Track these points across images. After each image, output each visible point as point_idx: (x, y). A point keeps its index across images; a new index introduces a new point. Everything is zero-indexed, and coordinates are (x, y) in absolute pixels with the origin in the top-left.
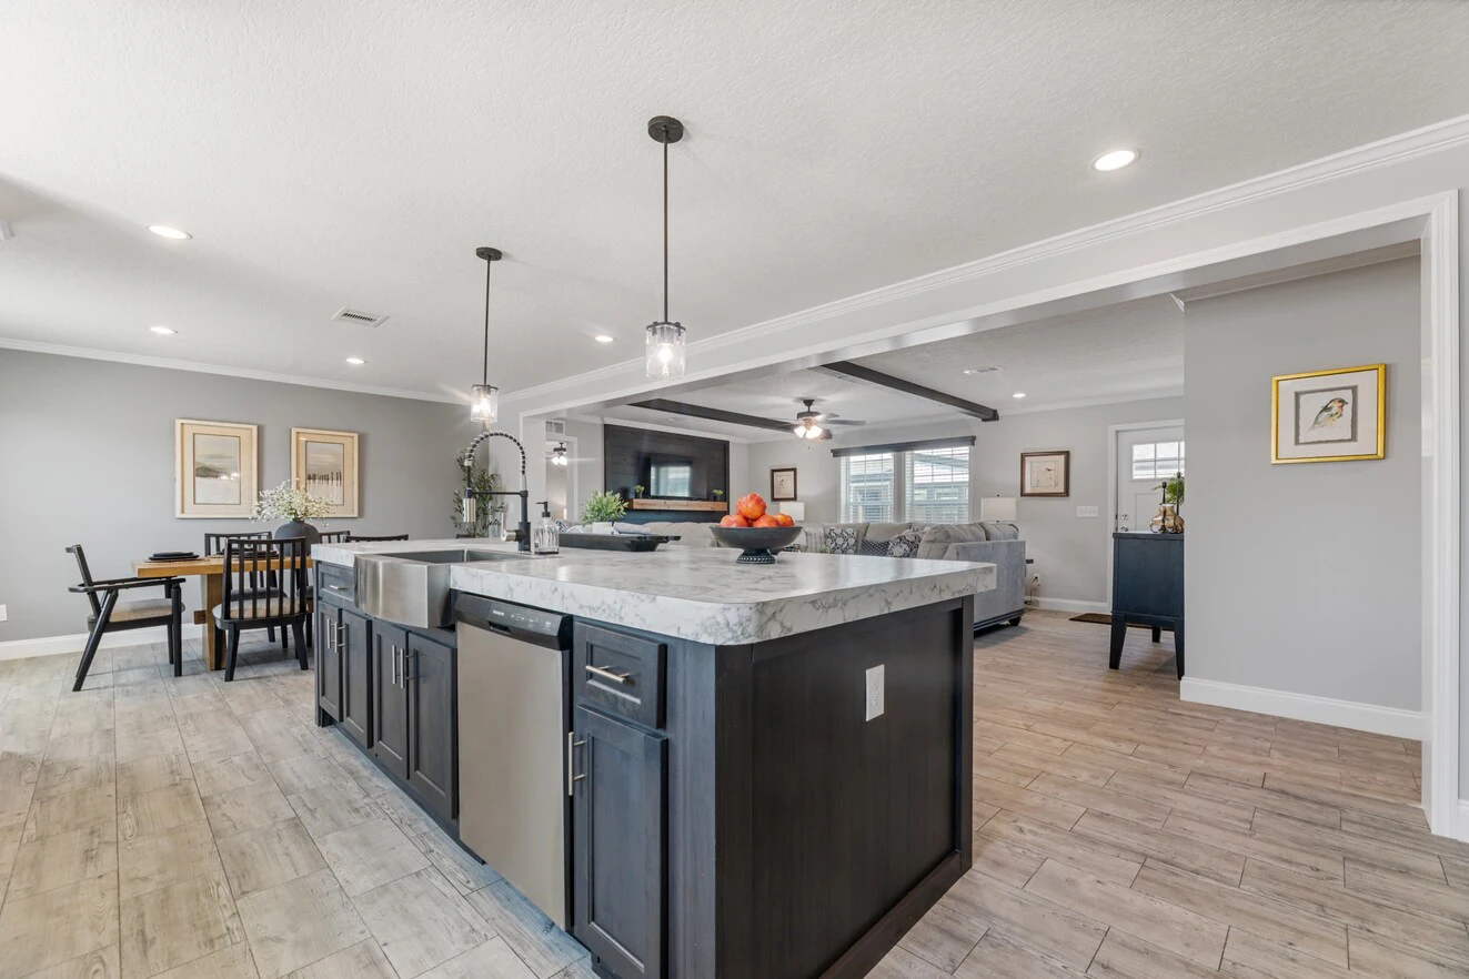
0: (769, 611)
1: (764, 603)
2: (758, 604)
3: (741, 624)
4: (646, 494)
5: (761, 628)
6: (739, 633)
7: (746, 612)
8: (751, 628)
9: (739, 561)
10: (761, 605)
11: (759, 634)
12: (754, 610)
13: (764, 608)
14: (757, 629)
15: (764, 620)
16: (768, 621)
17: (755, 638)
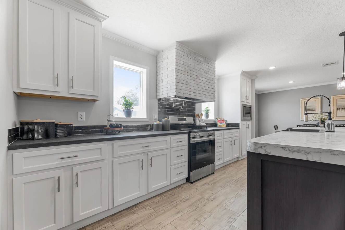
0: (259, 146)
1: (256, 143)
2: (254, 143)
3: (250, 147)
5: (255, 149)
6: (249, 149)
7: (251, 144)
8: (252, 148)
10: (255, 143)
11: (255, 150)
12: (253, 144)
13: (257, 144)
14: (254, 149)
15: (257, 147)
16: (259, 148)
17: (253, 151)
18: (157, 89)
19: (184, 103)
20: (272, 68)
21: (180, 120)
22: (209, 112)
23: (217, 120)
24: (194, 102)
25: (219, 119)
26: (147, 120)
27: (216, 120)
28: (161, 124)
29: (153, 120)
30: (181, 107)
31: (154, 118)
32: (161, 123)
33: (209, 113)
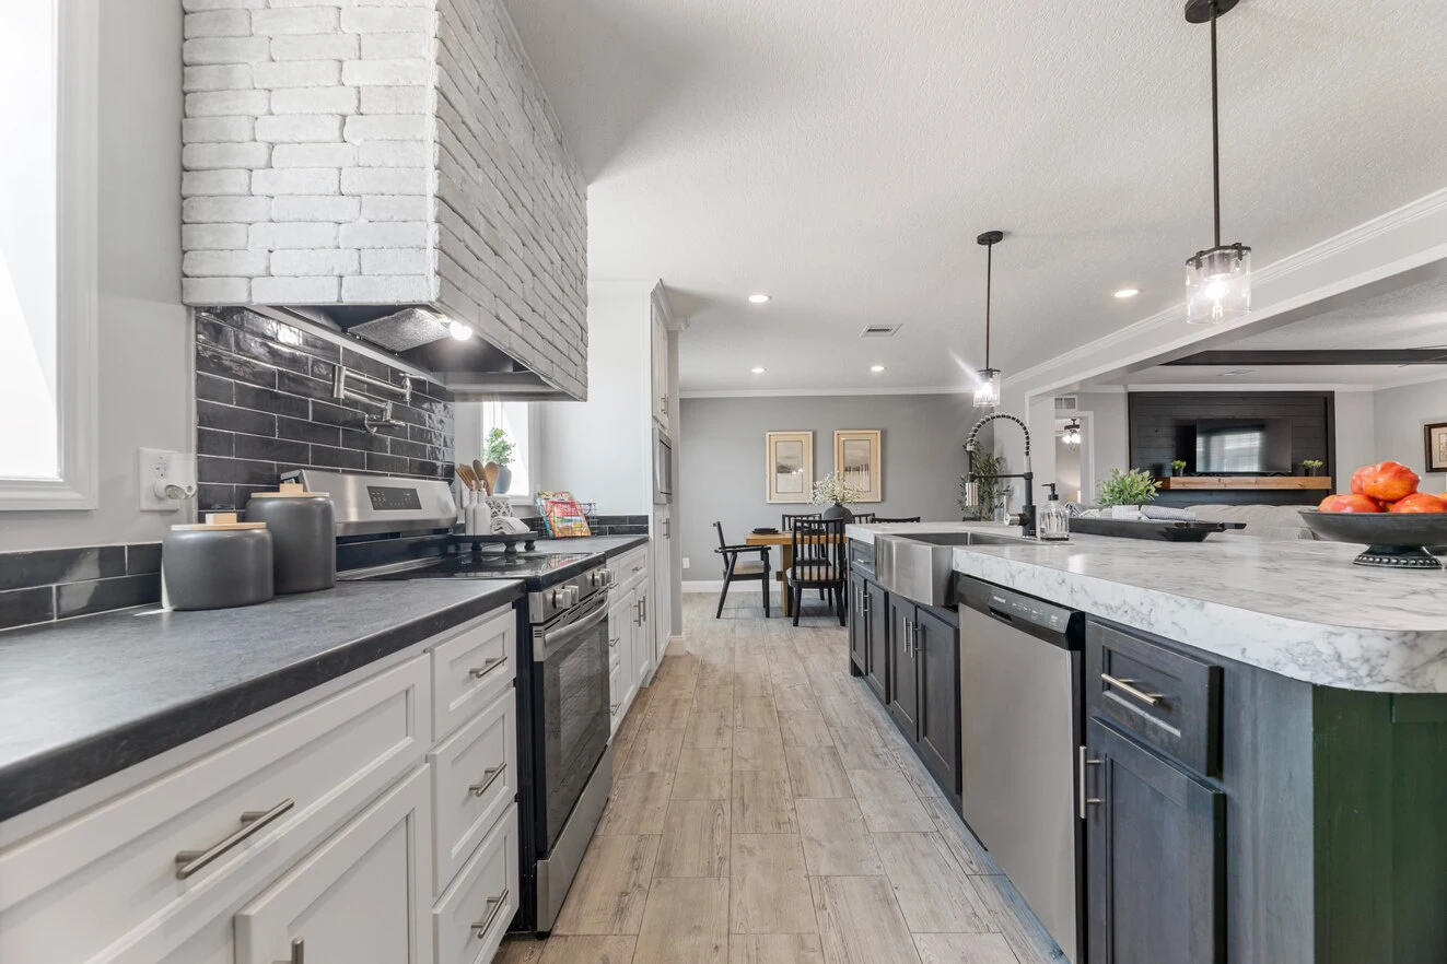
1: (1418, 634)
2: (1406, 633)
3: (1368, 660)
4: (1190, 470)
5: (1412, 672)
6: (1363, 673)
8: (1389, 669)
9: (1358, 562)
10: (1412, 636)
11: (1408, 680)
12: (1395, 641)
13: (1419, 641)
14: (1404, 672)
15: (1419, 659)
16: (1431, 661)
17: (1398, 685)
18: (191, 216)
19: (408, 383)
20: (758, 299)
21: (381, 498)
22: (506, 460)
23: (543, 502)
24: (450, 387)
25: (551, 498)
26: (72, 499)
27: (541, 502)
28: (261, 541)
29: (144, 506)
30: (382, 411)
31: (152, 481)
32: (258, 528)
33: (509, 466)
